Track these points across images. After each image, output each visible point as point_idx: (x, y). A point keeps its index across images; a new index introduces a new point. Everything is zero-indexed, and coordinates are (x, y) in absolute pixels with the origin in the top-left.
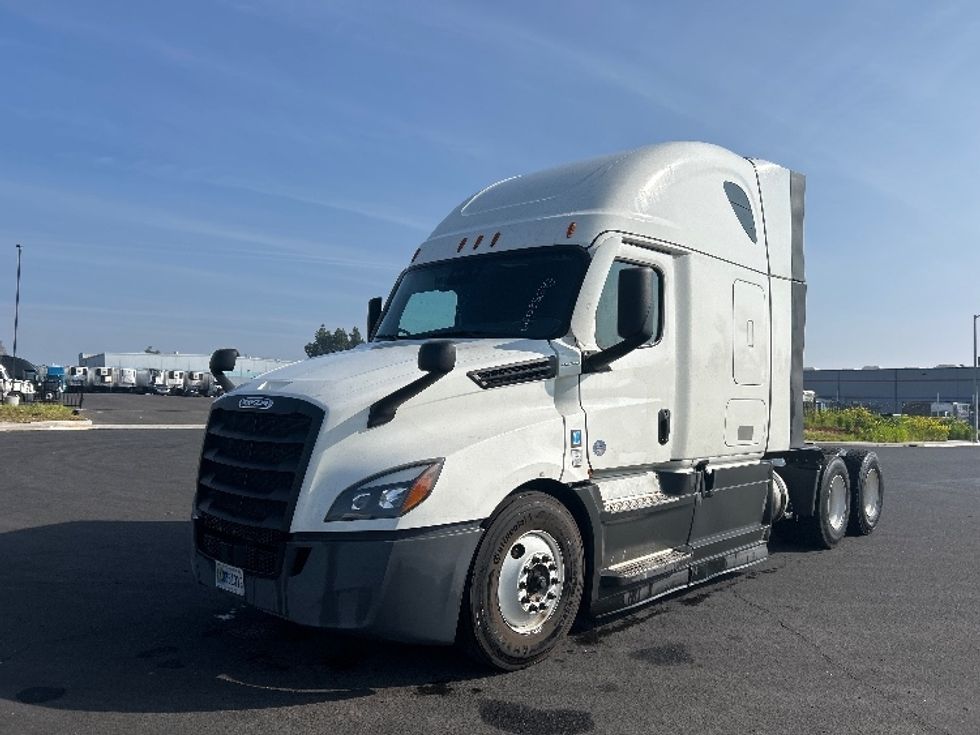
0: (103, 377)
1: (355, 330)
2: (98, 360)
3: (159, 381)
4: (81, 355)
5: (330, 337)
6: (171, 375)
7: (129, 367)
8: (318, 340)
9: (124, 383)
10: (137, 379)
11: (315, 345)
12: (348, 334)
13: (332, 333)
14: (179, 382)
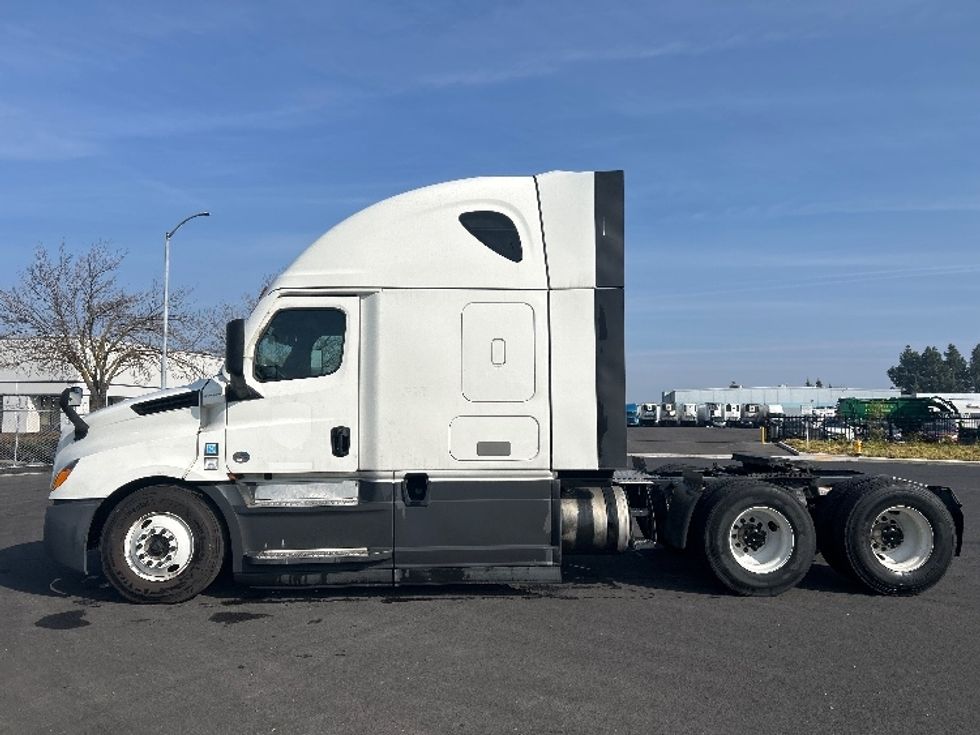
0: (669, 412)
1: (951, 347)
2: (670, 398)
3: (717, 413)
4: (663, 393)
5: (917, 358)
6: (729, 408)
7: (692, 402)
8: (902, 361)
9: (687, 417)
10: (699, 413)
11: (899, 369)
12: (942, 353)
13: (921, 354)
14: (737, 414)
